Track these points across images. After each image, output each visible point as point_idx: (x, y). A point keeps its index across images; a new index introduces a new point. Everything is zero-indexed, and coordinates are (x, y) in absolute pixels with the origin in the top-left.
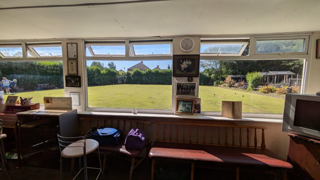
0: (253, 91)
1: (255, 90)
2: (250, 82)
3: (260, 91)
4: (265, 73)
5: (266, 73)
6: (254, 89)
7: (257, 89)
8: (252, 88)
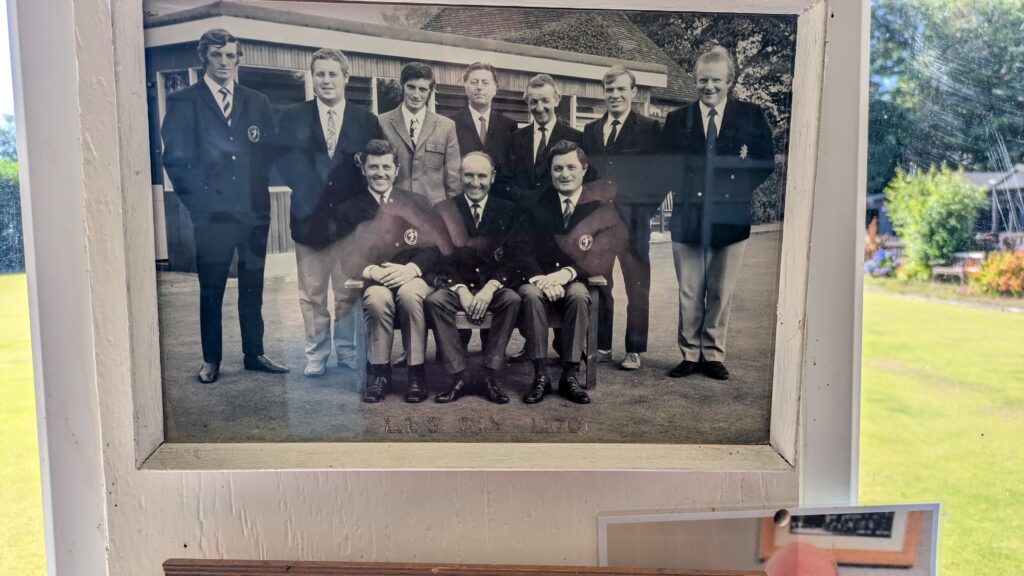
0: (935, 285)
1: (942, 278)
2: (911, 229)
3: (973, 286)
4: (992, 179)
5: (1002, 175)
6: (937, 271)
7: (957, 270)
8: (928, 266)
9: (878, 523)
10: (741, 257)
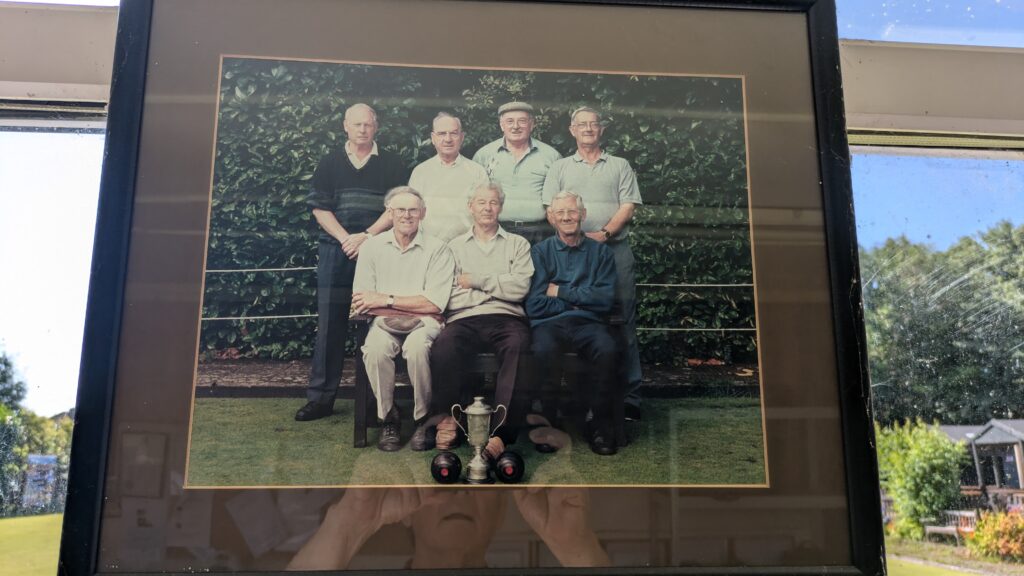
0: (928, 545)
1: (942, 538)
2: (898, 483)
3: (970, 548)
4: (971, 433)
5: (980, 429)
6: (930, 529)
7: (950, 529)
8: (919, 523)
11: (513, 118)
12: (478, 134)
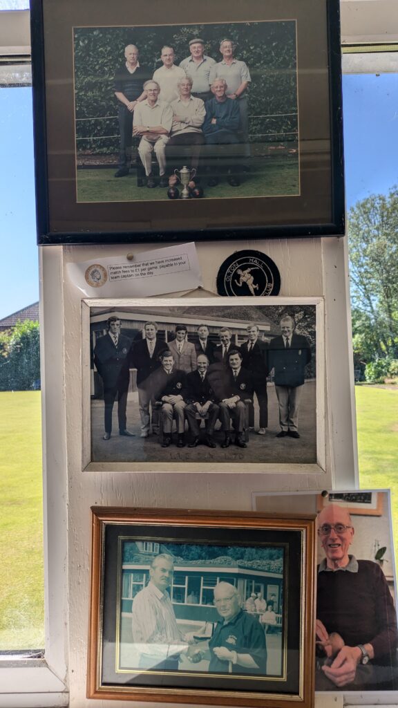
9: (365, 497)
10: (302, 391)
11: (195, 46)
12: (181, 54)
